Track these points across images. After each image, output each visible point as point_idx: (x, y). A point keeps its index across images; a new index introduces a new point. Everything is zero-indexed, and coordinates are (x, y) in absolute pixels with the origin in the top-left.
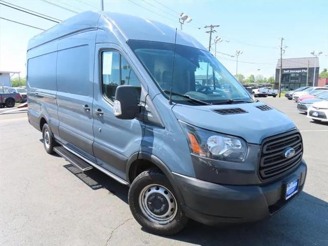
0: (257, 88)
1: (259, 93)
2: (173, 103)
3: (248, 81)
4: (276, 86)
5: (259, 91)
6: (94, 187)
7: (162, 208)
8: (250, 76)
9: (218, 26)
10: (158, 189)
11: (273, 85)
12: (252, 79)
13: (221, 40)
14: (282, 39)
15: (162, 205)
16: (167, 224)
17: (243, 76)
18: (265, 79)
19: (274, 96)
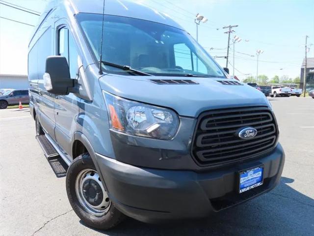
0: (279, 87)
1: (280, 92)
2: (104, 73)
3: (272, 82)
4: (301, 85)
5: (280, 90)
6: (59, 175)
7: (96, 198)
8: (274, 77)
9: (237, 26)
10: (92, 174)
11: (298, 85)
12: (276, 80)
13: (238, 40)
14: (307, 37)
15: (96, 194)
16: (102, 216)
17: (266, 77)
18: (290, 79)
19: (298, 95)
